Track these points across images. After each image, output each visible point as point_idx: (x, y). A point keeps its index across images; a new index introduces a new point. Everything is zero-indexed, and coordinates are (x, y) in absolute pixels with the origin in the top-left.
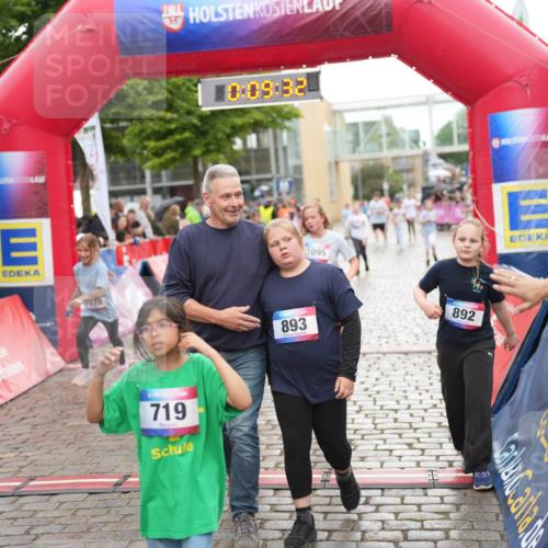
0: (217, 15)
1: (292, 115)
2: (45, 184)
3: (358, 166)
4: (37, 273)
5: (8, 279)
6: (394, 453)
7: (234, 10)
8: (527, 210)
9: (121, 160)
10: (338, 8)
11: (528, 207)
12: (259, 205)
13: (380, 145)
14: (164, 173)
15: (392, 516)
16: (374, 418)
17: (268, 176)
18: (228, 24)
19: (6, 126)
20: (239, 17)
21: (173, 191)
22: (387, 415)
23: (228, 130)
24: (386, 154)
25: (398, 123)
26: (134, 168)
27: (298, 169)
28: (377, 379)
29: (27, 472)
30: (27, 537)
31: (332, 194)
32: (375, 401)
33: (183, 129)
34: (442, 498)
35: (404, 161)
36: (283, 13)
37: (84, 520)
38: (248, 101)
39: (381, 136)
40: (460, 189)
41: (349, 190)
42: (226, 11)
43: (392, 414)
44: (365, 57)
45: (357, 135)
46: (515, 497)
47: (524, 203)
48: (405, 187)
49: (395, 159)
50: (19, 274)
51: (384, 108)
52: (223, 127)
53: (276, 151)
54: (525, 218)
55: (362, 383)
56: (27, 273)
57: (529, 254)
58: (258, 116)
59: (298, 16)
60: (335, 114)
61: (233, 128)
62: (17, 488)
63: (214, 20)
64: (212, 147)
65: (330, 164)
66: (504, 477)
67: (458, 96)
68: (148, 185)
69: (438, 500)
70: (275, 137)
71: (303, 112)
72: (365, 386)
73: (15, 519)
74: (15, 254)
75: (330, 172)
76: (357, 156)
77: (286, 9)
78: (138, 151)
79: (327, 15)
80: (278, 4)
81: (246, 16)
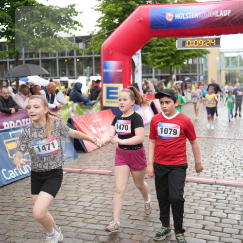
0: (185, 16)
1: (207, 52)
2: (122, 72)
3: (228, 72)
4: (117, 102)
5: (108, 103)
6: (240, 175)
7: (191, 15)
9: (145, 65)
10: (229, 15)
13: (237, 65)
14: (159, 71)
15: (240, 197)
16: (233, 162)
17: (196, 74)
18: (188, 20)
19: (111, 52)
20: (193, 17)
21: (162, 77)
22: (238, 162)
23: (183, 57)
26: (149, 69)
27: (207, 72)
28: (234, 149)
31: (218, 82)
32: (233, 156)
33: (168, 55)
36: (209, 16)
37: (132, 186)
38: (194, 47)
39: (237, 62)
41: (224, 81)
42: (188, 15)
43: (240, 162)
44: (237, 33)
45: (228, 61)
50: (111, 102)
51: (239, 52)
52: (181, 56)
53: (199, 65)
55: (229, 149)
56: (114, 102)
58: (194, 52)
59: (214, 17)
60: (221, 53)
61: (185, 56)
62: (111, 173)
63: (184, 18)
64: (177, 62)
65: (218, 71)
68: (153, 75)
70: (199, 60)
71: (211, 52)
72: (230, 150)
73: (110, 183)
74: (111, 96)
75: (218, 74)
76: (228, 69)
77: (210, 15)
78: (152, 62)
79: (225, 17)
80: (207, 13)
81: (195, 17)
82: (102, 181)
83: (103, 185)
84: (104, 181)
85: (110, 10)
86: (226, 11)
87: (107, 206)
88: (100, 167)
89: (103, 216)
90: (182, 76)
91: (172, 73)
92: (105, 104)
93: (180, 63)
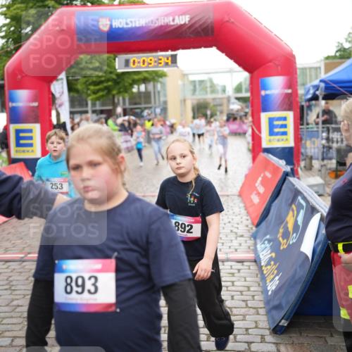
0: (127, 24)
1: (163, 75)
2: (38, 107)
3: (195, 102)
4: (33, 151)
5: (19, 154)
7: (135, 22)
8: (277, 126)
9: (76, 95)
10: (187, 22)
11: (278, 125)
12: (145, 120)
13: (206, 92)
14: (98, 103)
17: (150, 106)
18: (131, 29)
19: (19, 77)
20: (137, 25)
21: (102, 112)
23: (130, 82)
24: (209, 97)
25: (215, 82)
26: (83, 100)
27: (165, 103)
29: (27, 250)
30: (26, 282)
31: (182, 115)
33: (108, 80)
34: (231, 266)
35: (218, 100)
36: (160, 24)
38: (141, 67)
39: (207, 87)
40: (246, 115)
41: (190, 114)
42: (131, 22)
44: (200, 47)
45: (195, 86)
46: (266, 266)
47: (276, 123)
48: (218, 113)
49: (214, 99)
50: (24, 151)
51: (209, 73)
52: (128, 80)
53: (154, 93)
54: (276, 130)
56: (28, 151)
57: (277, 148)
58: (146, 75)
59: (167, 26)
60: (184, 76)
61: (133, 80)
62: (22, 258)
63: (125, 26)
64: (122, 90)
65: (181, 101)
66: (261, 257)
67: (246, 69)
68: (89, 108)
69: (229, 267)
70: (154, 87)
71: (168, 74)
73: (21, 272)
74: (22, 142)
75: (181, 104)
76: (195, 97)
77: (162, 22)
78: (85, 91)
79: (181, 26)
80: (157, 19)
81: (141, 25)
82: (9, 271)
83: (10, 277)
84: (12, 271)
85: (17, 13)
86: (184, 17)
87: (15, 309)
88: (6, 251)
89: (8, 324)
90: (132, 109)
91: (115, 105)
92: (14, 155)
93: (127, 89)
